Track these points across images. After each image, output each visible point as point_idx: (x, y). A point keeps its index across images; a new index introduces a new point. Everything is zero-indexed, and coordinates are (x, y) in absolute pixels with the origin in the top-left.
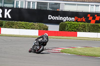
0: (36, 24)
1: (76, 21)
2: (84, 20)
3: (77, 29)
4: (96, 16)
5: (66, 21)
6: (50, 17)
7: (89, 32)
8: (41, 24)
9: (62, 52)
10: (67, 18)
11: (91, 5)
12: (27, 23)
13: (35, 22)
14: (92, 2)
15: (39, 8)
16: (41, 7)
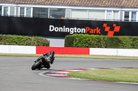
0: (33, 38)
1: (88, 33)
2: (98, 31)
3: (90, 44)
4: (114, 25)
5: (74, 33)
6: (52, 28)
7: (106, 47)
8: (39, 38)
9: (70, 76)
10: (75, 28)
11: (108, 11)
12: (21, 36)
13: (31, 35)
14: (108, 7)
15: (37, 16)
16: (39, 14)
